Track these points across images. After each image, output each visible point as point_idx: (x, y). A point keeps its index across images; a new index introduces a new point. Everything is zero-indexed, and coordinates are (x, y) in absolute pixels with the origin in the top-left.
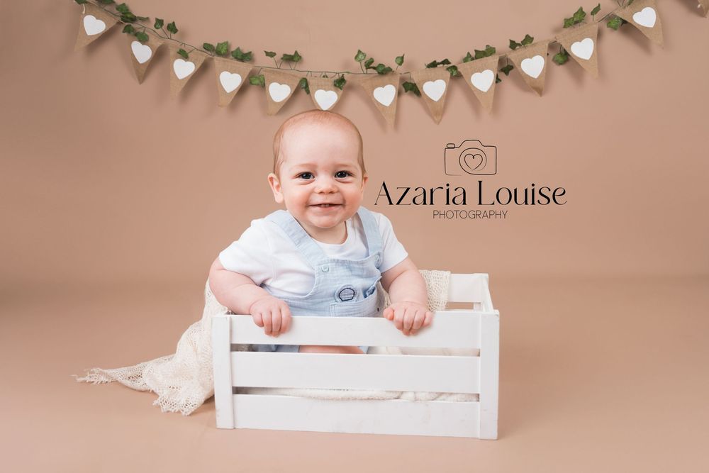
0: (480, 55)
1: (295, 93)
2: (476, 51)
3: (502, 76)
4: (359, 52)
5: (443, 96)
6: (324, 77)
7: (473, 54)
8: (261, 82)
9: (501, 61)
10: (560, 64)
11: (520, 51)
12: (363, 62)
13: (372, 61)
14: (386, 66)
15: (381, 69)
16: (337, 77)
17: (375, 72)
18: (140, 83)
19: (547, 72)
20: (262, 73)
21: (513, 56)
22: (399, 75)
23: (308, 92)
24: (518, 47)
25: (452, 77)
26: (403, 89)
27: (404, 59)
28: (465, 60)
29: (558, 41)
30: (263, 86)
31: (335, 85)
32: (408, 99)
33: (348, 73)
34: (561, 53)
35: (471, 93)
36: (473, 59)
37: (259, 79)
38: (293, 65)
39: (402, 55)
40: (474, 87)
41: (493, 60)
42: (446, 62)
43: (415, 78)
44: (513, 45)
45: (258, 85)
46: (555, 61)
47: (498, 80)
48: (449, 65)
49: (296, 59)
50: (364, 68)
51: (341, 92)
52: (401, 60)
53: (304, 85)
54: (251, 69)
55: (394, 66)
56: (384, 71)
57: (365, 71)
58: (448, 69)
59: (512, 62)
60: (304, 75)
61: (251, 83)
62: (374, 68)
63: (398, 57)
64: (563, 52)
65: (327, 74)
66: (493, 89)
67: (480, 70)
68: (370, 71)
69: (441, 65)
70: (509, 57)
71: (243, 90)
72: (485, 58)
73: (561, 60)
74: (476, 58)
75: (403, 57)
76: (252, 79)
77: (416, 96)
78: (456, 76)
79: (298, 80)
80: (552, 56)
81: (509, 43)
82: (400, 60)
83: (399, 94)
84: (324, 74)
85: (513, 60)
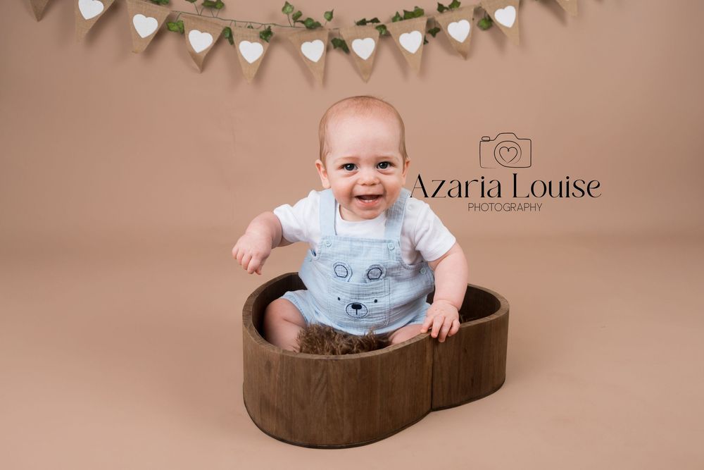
0: (409, 15)
1: (218, 43)
2: (405, 12)
3: (430, 37)
4: (287, 3)
5: (371, 55)
6: (249, 27)
7: (402, 14)
8: (180, 28)
9: (429, 23)
10: (484, 29)
11: (447, 15)
12: (291, 15)
13: (300, 14)
14: (315, 21)
15: (309, 23)
16: (263, 29)
17: (303, 26)
18: (38, 20)
19: (472, 36)
20: (181, 18)
21: (440, 19)
22: (328, 31)
23: (232, 42)
24: (445, 10)
25: (381, 36)
26: (332, 45)
27: (334, 15)
28: (394, 20)
29: (483, 7)
30: (182, 33)
31: (261, 37)
32: (336, 55)
33: (275, 25)
34: (485, 19)
35: (399, 53)
36: (401, 19)
37: (177, 25)
38: (215, 12)
39: (330, 10)
40: (403, 48)
41: (422, 22)
42: (375, 20)
43: (344, 35)
44: (441, 8)
45: (176, 31)
46: (479, 25)
47: (425, 42)
48: (378, 24)
49: (218, 6)
50: (292, 21)
51: (267, 44)
52: (330, 16)
53: (228, 35)
54: (168, 13)
55: (323, 21)
56: (312, 26)
57: (292, 24)
58: (377, 28)
59: (439, 25)
60: (227, 24)
61: (169, 29)
62: (303, 22)
63: (326, 13)
64: (487, 18)
65: (252, 25)
66: (421, 51)
67: (409, 31)
68: (298, 24)
69: (370, 24)
70: (437, 19)
71: (159, 35)
72: (414, 19)
73: (485, 25)
74: (405, 18)
75: (331, 13)
76: (170, 24)
77: (344, 53)
78: (384, 35)
79: (222, 29)
80: (477, 20)
81: (437, 6)
82: (328, 16)
83: (328, 49)
84: (249, 24)
85: (440, 23)
